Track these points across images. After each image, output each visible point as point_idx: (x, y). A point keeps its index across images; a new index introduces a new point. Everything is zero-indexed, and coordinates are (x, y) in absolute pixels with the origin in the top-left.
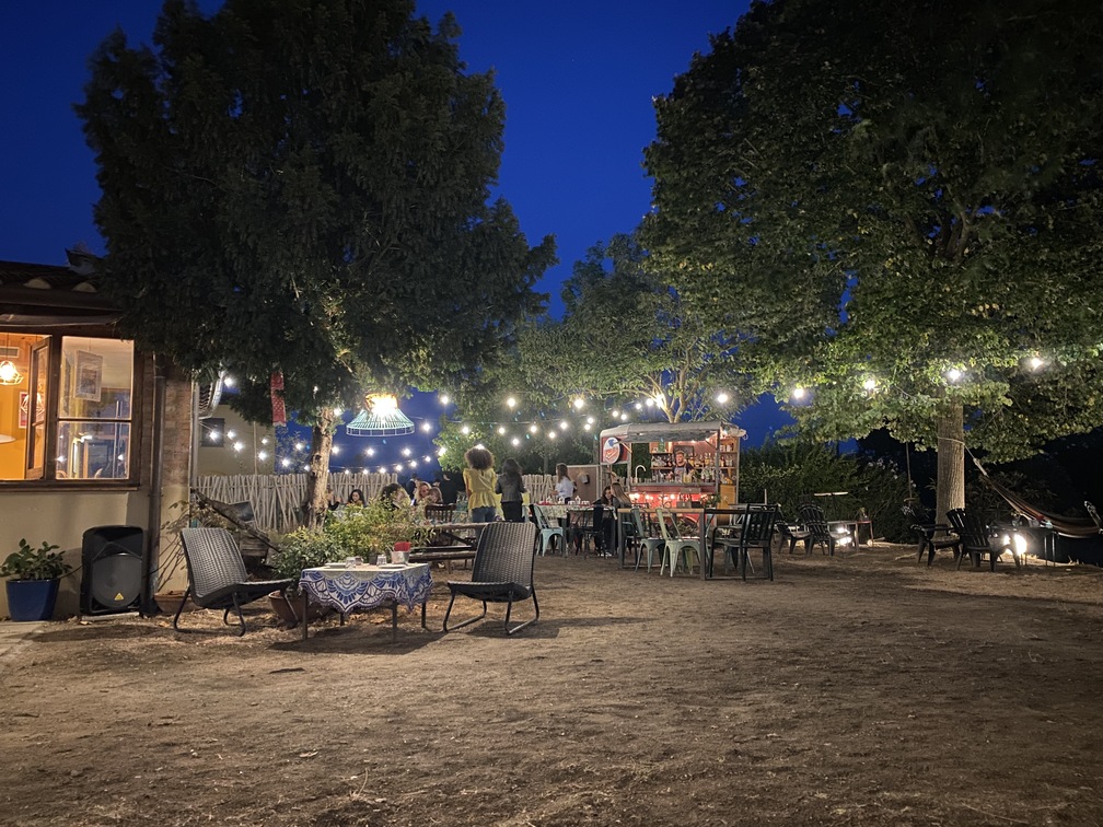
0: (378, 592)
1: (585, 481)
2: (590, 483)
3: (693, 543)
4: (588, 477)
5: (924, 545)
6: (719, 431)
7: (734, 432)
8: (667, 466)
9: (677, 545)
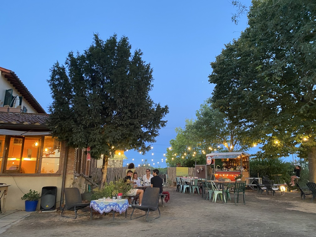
0: (110, 208)
1: (202, 170)
2: (203, 170)
3: (221, 192)
4: (203, 169)
5: (302, 194)
6: (241, 155)
7: (247, 155)
8: (227, 165)
9: (217, 193)
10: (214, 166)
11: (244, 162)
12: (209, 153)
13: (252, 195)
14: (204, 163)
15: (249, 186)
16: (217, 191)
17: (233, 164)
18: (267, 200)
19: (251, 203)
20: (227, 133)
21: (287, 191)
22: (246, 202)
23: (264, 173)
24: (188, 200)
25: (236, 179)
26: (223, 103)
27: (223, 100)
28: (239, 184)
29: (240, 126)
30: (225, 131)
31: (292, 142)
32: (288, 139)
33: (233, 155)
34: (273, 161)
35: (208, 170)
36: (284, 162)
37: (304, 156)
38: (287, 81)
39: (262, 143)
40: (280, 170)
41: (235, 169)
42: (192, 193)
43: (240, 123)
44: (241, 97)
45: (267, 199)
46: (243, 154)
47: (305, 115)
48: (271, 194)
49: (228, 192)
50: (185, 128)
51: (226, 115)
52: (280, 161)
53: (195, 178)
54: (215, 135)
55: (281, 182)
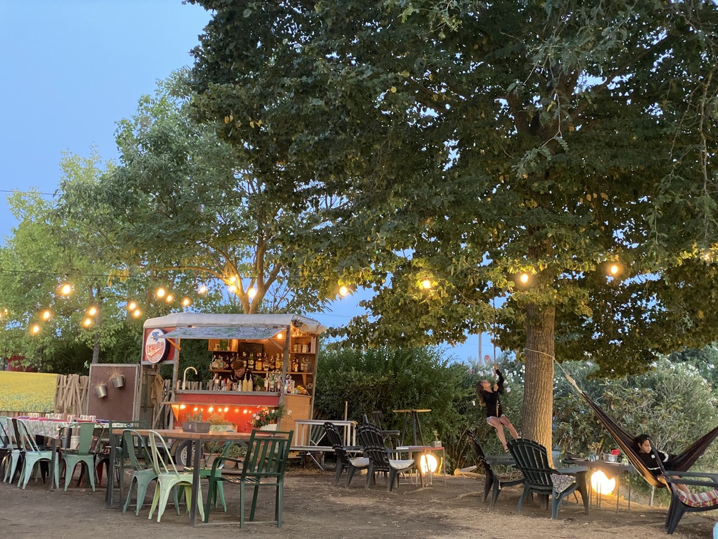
1: (120, 385)
2: (125, 388)
3: (188, 477)
4: (124, 380)
5: (491, 481)
6: (288, 328)
7: (311, 328)
8: (229, 368)
9: (169, 480)
10: (175, 370)
11: (298, 357)
12: (158, 315)
13: (313, 489)
14: (132, 357)
15: (307, 452)
16: (172, 471)
17: (252, 362)
18: (364, 508)
19: (303, 518)
20: (241, 234)
21: (442, 472)
22: (283, 515)
23: (370, 402)
24: (40, 515)
25: (259, 424)
26: (236, 101)
27: (237, 90)
28: (262, 444)
29: (297, 210)
30: (234, 225)
31: (482, 289)
32: (465, 274)
33: (256, 328)
34: (405, 356)
35: (145, 387)
36: (445, 364)
37: (514, 342)
38: (489, 42)
39: (374, 285)
40: (429, 392)
41: (258, 384)
42: (62, 485)
43: (299, 195)
44: (314, 86)
45: (365, 502)
46: (295, 323)
47: (536, 185)
48: (382, 483)
49: (218, 475)
50: (57, 197)
51: (242, 154)
52: (430, 359)
53: (85, 418)
54: (194, 240)
55: (424, 438)
